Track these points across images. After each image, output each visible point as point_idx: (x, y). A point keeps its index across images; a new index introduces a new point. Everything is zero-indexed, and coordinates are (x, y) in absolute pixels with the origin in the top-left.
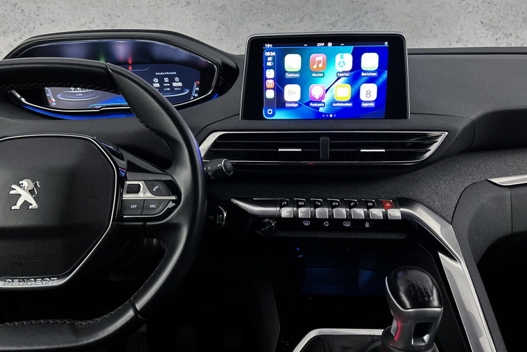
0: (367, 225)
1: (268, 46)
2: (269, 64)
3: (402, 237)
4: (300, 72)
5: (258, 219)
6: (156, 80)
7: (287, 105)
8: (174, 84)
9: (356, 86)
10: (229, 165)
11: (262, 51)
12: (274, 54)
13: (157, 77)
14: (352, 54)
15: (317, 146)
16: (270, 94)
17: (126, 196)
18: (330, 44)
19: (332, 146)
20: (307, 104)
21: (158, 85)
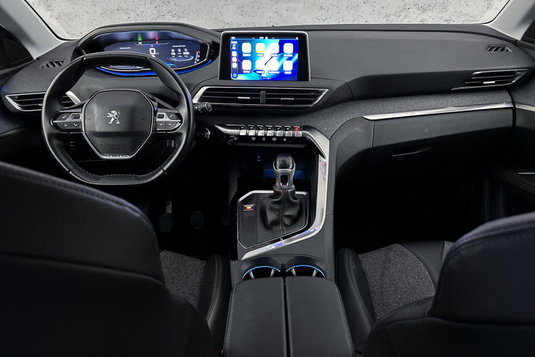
0: (285, 140)
1: (233, 38)
2: (234, 48)
3: (303, 146)
4: (251, 53)
5: (228, 135)
6: (173, 50)
7: (244, 72)
8: (184, 53)
9: (281, 62)
10: (209, 106)
11: (230, 41)
12: (236, 42)
13: (174, 48)
14: (279, 44)
15: (259, 96)
16: (234, 66)
17: (158, 120)
18: (267, 38)
19: (267, 96)
20: (255, 71)
21: (174, 54)
